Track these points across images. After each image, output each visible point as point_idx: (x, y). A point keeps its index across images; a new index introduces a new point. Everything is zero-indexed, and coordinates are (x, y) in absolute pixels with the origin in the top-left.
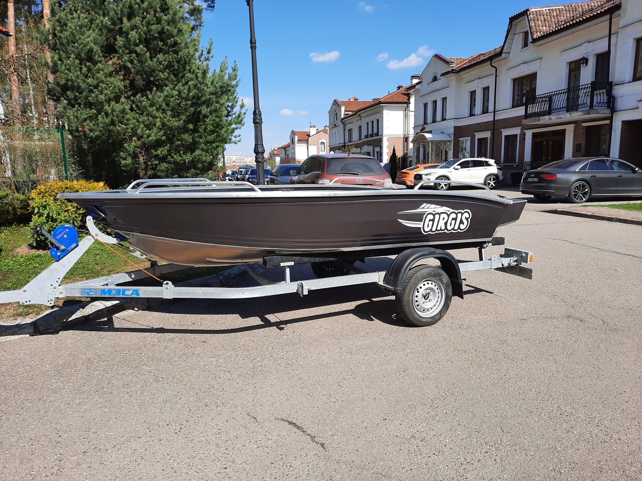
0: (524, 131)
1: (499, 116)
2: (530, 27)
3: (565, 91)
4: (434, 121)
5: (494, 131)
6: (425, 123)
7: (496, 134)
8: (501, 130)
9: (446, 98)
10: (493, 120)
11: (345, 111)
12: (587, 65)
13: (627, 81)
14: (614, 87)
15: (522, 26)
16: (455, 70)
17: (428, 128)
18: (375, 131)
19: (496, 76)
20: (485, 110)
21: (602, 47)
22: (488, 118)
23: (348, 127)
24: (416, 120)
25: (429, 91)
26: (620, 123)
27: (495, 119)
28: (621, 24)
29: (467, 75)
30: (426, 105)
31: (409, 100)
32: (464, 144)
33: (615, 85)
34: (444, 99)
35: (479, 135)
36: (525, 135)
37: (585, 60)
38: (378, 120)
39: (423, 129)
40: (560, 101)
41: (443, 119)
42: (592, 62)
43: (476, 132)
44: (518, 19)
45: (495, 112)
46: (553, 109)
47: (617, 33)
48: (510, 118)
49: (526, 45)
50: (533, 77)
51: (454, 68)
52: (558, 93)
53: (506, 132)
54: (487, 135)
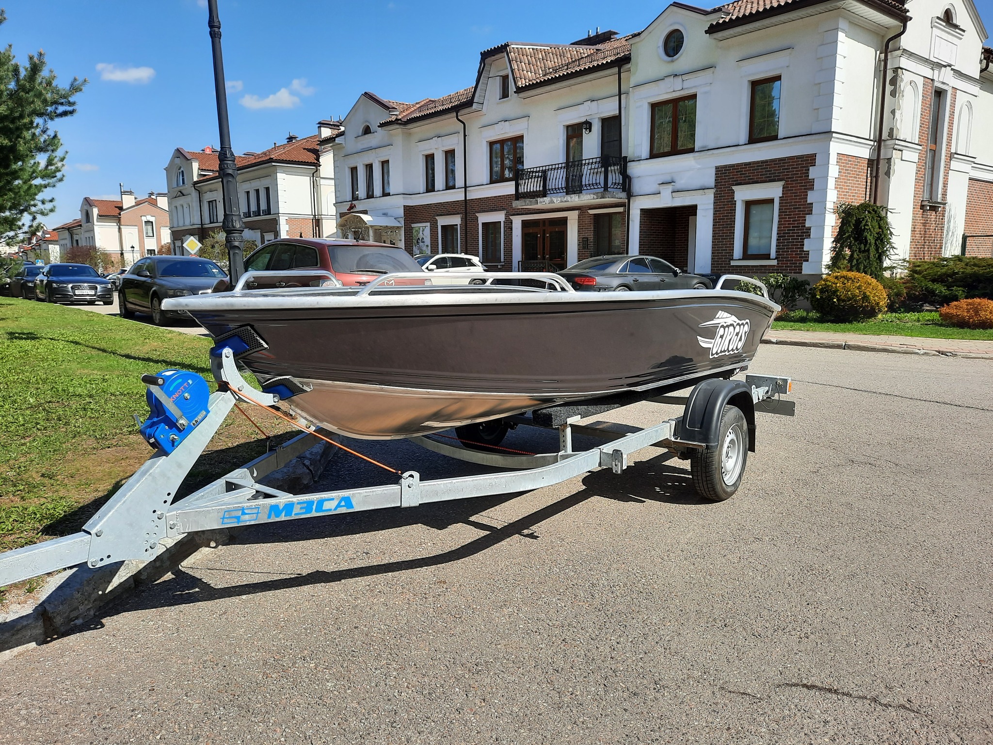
0: (510, 217)
1: (473, 195)
2: (512, 71)
3: (563, 165)
4: (370, 195)
5: (466, 216)
6: (355, 198)
7: (469, 221)
8: (476, 214)
9: (388, 161)
10: (464, 199)
11: (199, 169)
12: (590, 131)
13: (643, 157)
14: (629, 164)
15: (499, 67)
16: (400, 119)
17: (359, 206)
18: (263, 206)
19: (465, 136)
20: (451, 184)
21: (609, 109)
22: (457, 196)
23: (208, 197)
24: (338, 193)
25: (359, 150)
26: (639, 212)
27: (467, 199)
28: (633, 82)
29: (418, 130)
30: (354, 170)
31: (318, 159)
32: (421, 232)
33: (629, 162)
34: (385, 164)
35: (443, 221)
36: (512, 223)
37: (588, 125)
38: (267, 189)
39: (352, 207)
40: (558, 179)
41: (385, 194)
42: (596, 127)
43: (438, 215)
44: (494, 56)
45: (466, 187)
46: (549, 189)
47: (627, 93)
48: (488, 198)
49: (505, 95)
50: (518, 140)
51: (400, 117)
52: (554, 168)
53: (484, 218)
54: (456, 220)
